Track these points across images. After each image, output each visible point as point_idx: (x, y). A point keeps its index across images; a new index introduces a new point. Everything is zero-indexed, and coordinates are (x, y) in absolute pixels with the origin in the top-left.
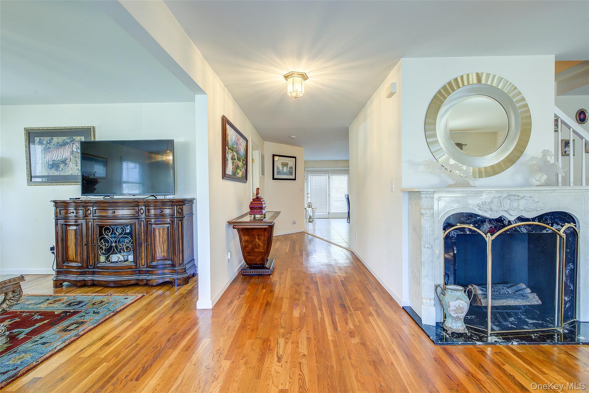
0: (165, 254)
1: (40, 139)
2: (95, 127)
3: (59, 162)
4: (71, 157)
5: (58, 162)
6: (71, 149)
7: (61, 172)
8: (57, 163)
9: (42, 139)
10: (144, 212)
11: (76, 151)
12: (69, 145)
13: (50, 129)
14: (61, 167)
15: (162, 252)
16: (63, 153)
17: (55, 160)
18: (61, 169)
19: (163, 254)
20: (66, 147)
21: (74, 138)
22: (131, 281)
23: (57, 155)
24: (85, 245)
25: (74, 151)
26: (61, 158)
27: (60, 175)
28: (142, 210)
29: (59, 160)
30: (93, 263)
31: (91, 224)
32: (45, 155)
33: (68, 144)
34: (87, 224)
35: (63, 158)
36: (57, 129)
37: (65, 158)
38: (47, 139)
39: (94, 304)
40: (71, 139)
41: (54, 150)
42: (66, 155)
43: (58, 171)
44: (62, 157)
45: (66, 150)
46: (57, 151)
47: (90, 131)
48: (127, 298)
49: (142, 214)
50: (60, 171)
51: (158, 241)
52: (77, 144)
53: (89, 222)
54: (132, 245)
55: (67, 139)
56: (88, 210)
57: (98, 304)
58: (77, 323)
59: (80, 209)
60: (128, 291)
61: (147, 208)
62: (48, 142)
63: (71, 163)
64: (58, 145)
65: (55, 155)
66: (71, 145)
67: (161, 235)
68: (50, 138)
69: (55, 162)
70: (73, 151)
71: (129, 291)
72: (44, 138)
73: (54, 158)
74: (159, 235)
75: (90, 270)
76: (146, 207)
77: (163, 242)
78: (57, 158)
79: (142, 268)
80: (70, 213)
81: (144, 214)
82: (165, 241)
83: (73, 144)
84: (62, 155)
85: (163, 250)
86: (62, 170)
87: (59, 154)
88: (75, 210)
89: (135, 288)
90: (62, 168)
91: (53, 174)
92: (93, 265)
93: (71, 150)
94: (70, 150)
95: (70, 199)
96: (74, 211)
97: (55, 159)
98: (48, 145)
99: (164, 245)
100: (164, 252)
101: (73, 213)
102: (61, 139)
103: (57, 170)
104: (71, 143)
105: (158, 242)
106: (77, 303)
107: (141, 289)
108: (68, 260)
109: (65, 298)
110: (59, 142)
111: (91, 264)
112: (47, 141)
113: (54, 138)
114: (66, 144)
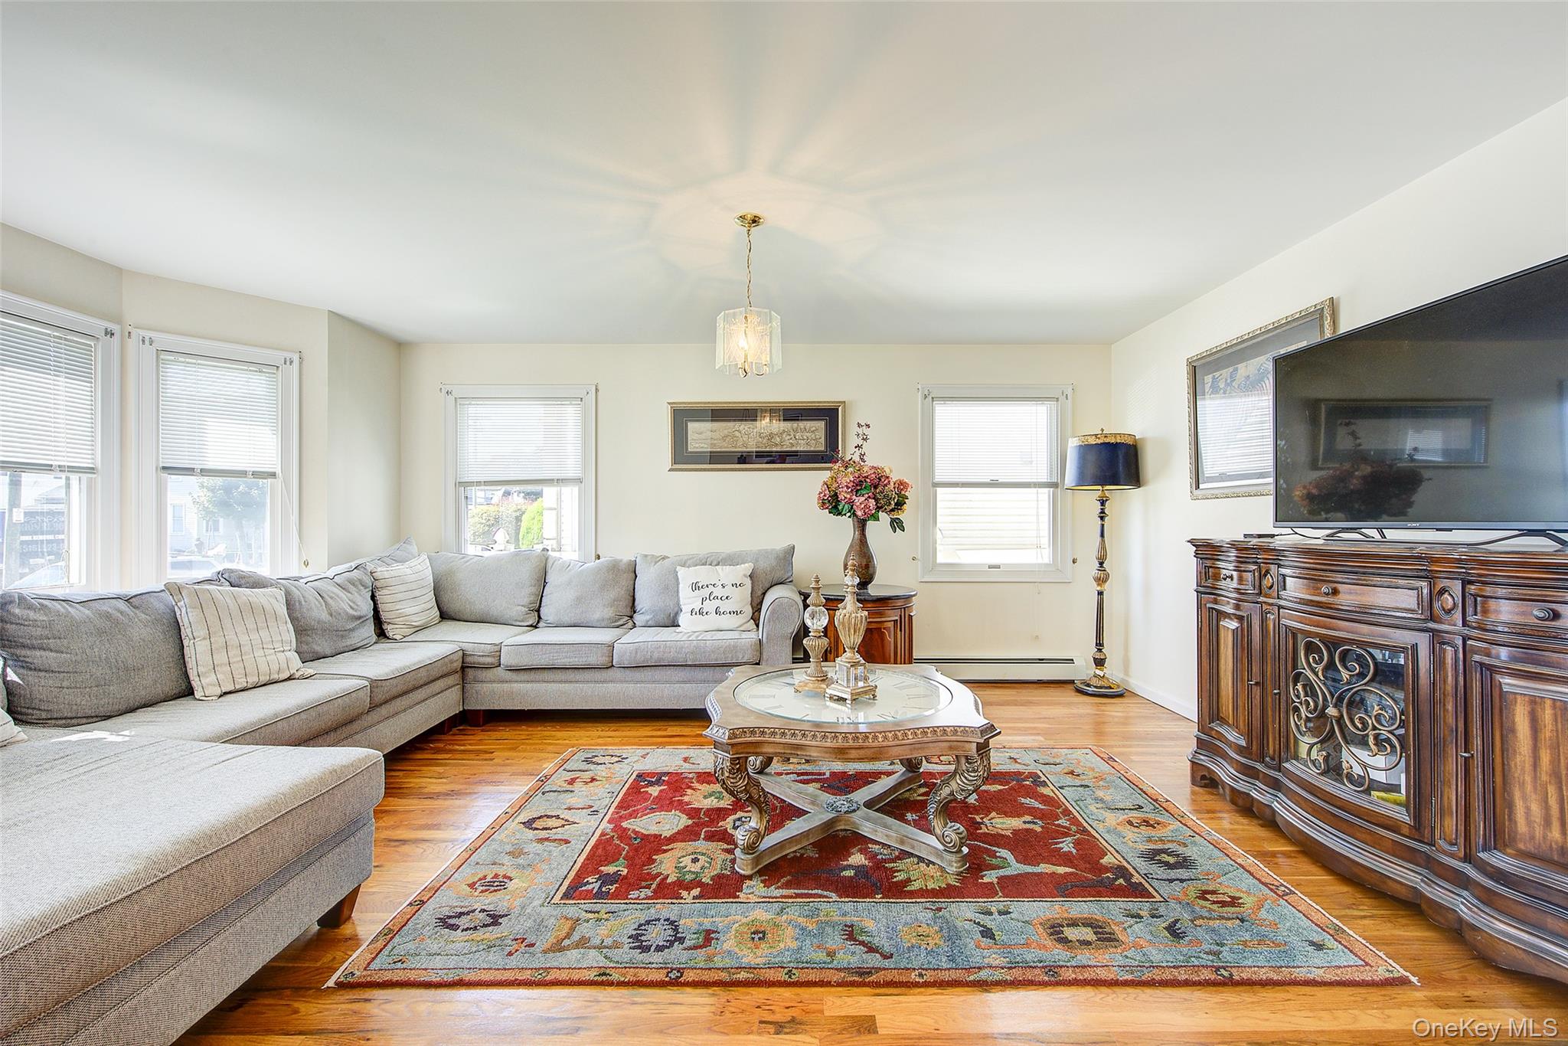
1: (1214, 379)
2: (1339, 298)
9: (1216, 377)
10: (1455, 605)
13: (1231, 346)
15: (1548, 822)
19: (1555, 833)
22: (1390, 883)
24: (1257, 684)
28: (1446, 595)
30: (1277, 753)
31: (1274, 620)
34: (1263, 621)
36: (1244, 341)
38: (1226, 372)
39: (1203, 895)
47: (1322, 317)
48: (1319, 947)
49: (1449, 612)
51: (1529, 761)
53: (1269, 613)
54: (1402, 731)
55: (1267, 360)
56: (1265, 575)
57: (1214, 902)
58: (1101, 927)
59: (1247, 569)
60: (1364, 917)
61: (1472, 589)
62: (1229, 381)
64: (1248, 382)
67: (1547, 734)
68: (1231, 369)
71: (1366, 922)
72: (1221, 372)
74: (1535, 731)
75: (1269, 772)
76: (1471, 583)
77: (1556, 774)
79: (1445, 853)
80: (1225, 579)
81: (1458, 615)
85: (1555, 811)
88: (1235, 570)
89: (1403, 921)
92: (1277, 759)
95: (1246, 536)
96: (1235, 574)
98: (1229, 391)
100: (1562, 826)
101: (1231, 577)
102: (1254, 364)
105: (1529, 766)
106: (1172, 860)
107: (1423, 940)
108: (1221, 714)
109: (1171, 827)
110: (1249, 376)
111: (1271, 751)
112: (1226, 380)
113: (1239, 366)
114: (1264, 377)
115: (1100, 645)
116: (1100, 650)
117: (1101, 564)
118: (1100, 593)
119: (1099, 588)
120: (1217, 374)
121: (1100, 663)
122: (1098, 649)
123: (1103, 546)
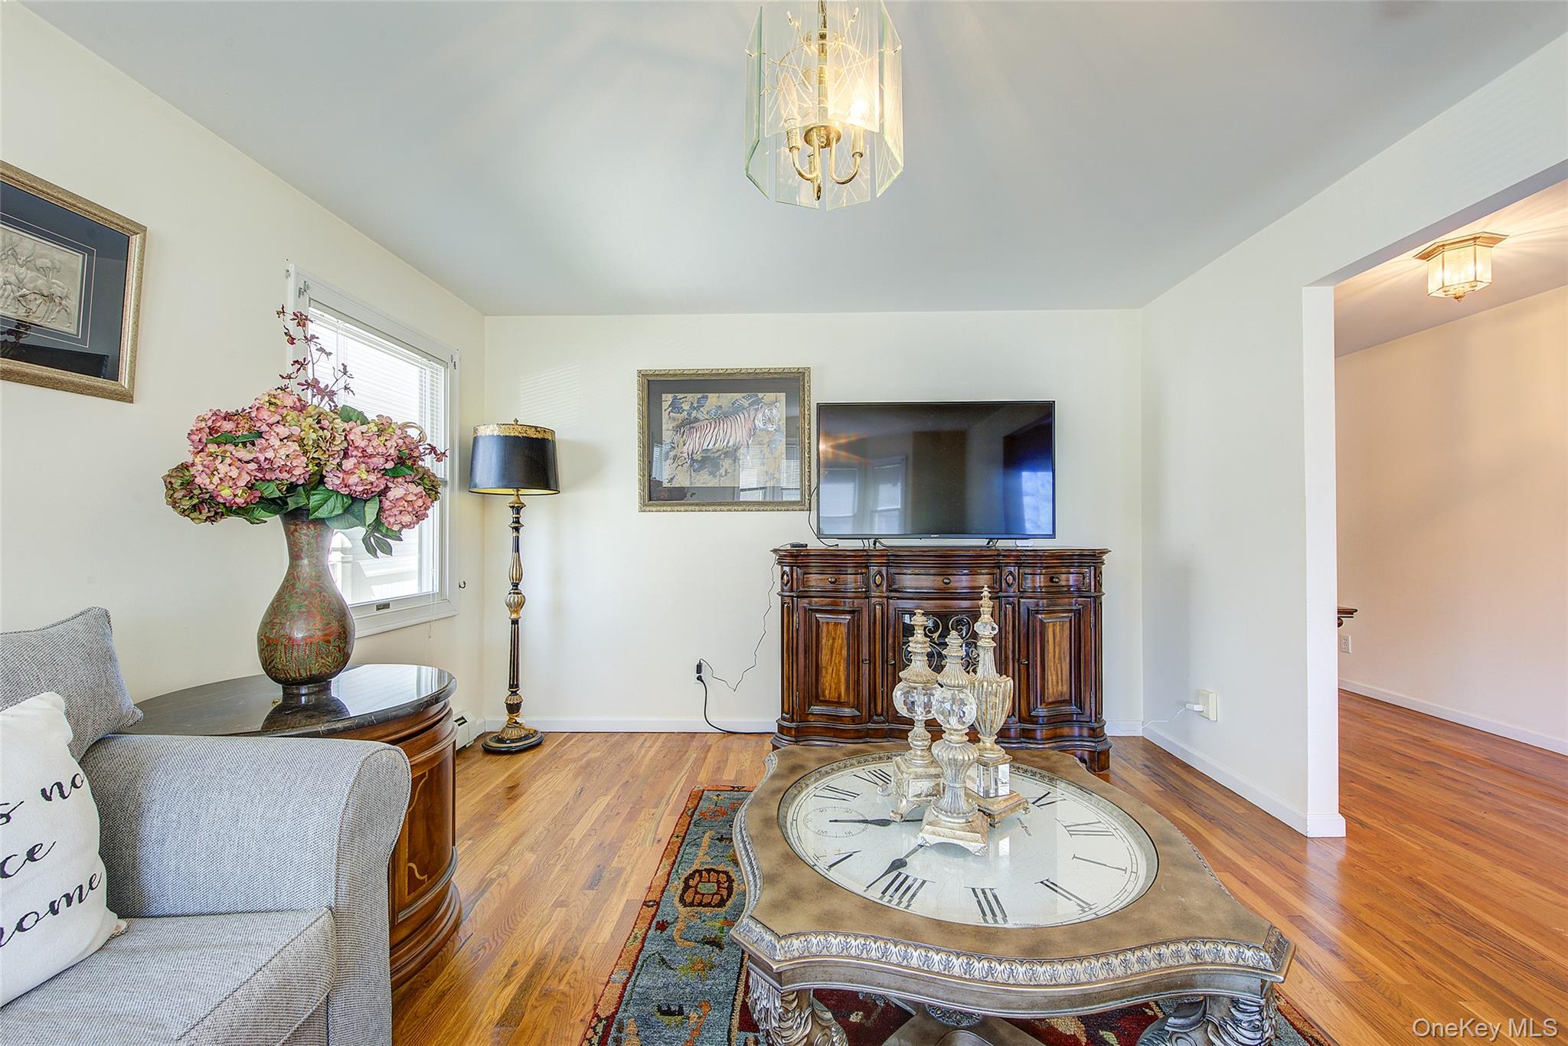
0: (1066, 689)
1: (675, 398)
3: (720, 455)
4: (750, 442)
5: (717, 454)
6: (750, 422)
7: (722, 479)
8: (714, 458)
9: (679, 397)
10: (1014, 581)
11: (762, 427)
12: (746, 414)
13: (703, 375)
14: (723, 466)
15: (1058, 683)
16: (731, 433)
17: (709, 450)
18: (722, 471)
19: (1060, 687)
20: (738, 418)
21: (760, 395)
23: (715, 436)
24: (867, 661)
25: (757, 426)
26: (725, 443)
27: (722, 486)
28: (1010, 577)
29: (718, 450)
30: (885, 709)
31: (883, 609)
32: (685, 436)
33: (745, 411)
34: (872, 611)
35: (731, 444)
36: (719, 374)
37: (734, 446)
38: (693, 397)
40: (753, 399)
41: (709, 424)
42: (738, 439)
43: (715, 476)
44: (728, 443)
45: (737, 425)
46: (715, 428)
47: (804, 379)
49: (1010, 585)
50: (721, 476)
51: (1052, 654)
52: (766, 411)
53: (878, 604)
55: (743, 397)
59: (849, 572)
61: (1022, 571)
62: (695, 405)
63: (748, 457)
64: (719, 412)
65: (710, 438)
66: (752, 413)
67: (1058, 639)
68: (699, 395)
69: (709, 454)
70: (755, 428)
72: (686, 395)
73: (706, 444)
74: (1054, 638)
75: (877, 726)
77: (1060, 658)
78: (715, 444)
81: (1014, 587)
82: (1064, 653)
83: (757, 410)
84: (727, 438)
85: (1060, 676)
86: (726, 475)
87: (721, 434)
90: (726, 470)
91: (704, 483)
92: (885, 714)
93: (749, 425)
94: (747, 426)
97: (710, 447)
98: (694, 413)
99: (1063, 666)
100: (1062, 682)
102: (726, 399)
103: (712, 474)
104: (751, 408)
105: (1052, 659)
108: (821, 698)
110: (720, 407)
111: (879, 710)
112: (692, 404)
113: (710, 395)
114: (739, 411)
115: (514, 686)
116: (514, 693)
117: (516, 586)
118: (515, 622)
119: (514, 616)
120: (680, 396)
121: (513, 708)
122: (512, 692)
123: (518, 561)
